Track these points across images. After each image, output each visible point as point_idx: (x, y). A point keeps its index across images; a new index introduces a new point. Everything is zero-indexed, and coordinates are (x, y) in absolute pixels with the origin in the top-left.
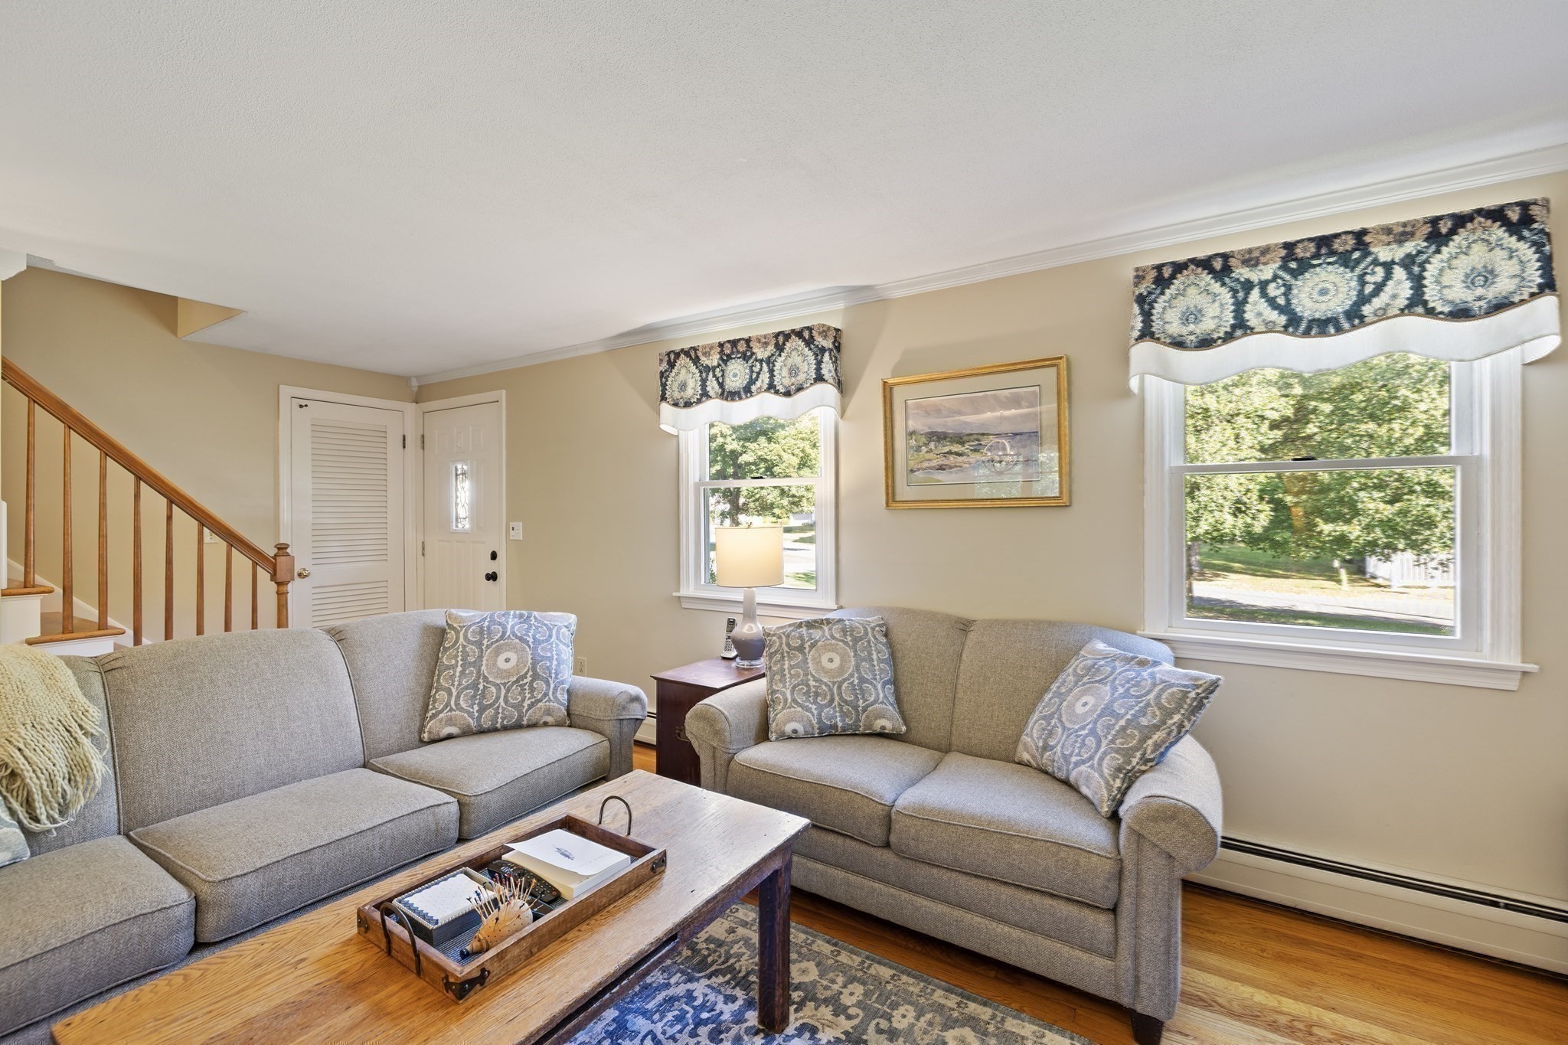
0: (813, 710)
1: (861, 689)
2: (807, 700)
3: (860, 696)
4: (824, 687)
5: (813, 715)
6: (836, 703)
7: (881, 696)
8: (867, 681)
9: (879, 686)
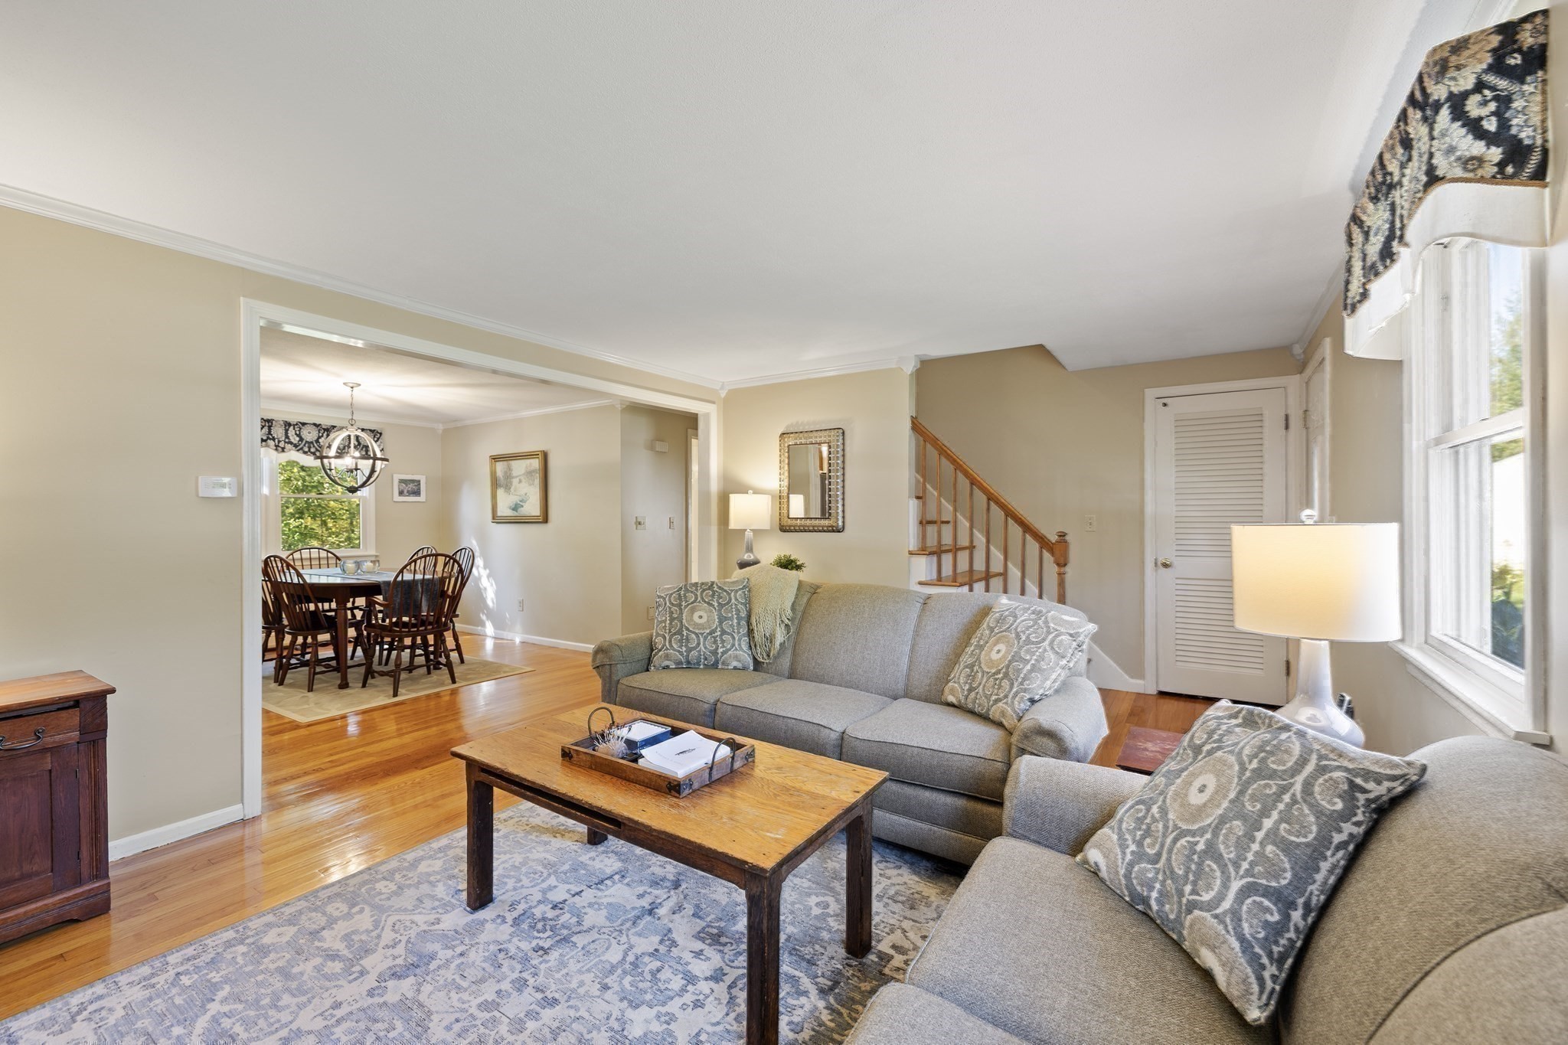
0: (1128, 851)
1: (1200, 864)
2: (1132, 832)
3: (1191, 877)
4: (1160, 825)
5: (1123, 859)
6: (1159, 865)
7: (1226, 905)
8: (1218, 858)
9: (1236, 886)
